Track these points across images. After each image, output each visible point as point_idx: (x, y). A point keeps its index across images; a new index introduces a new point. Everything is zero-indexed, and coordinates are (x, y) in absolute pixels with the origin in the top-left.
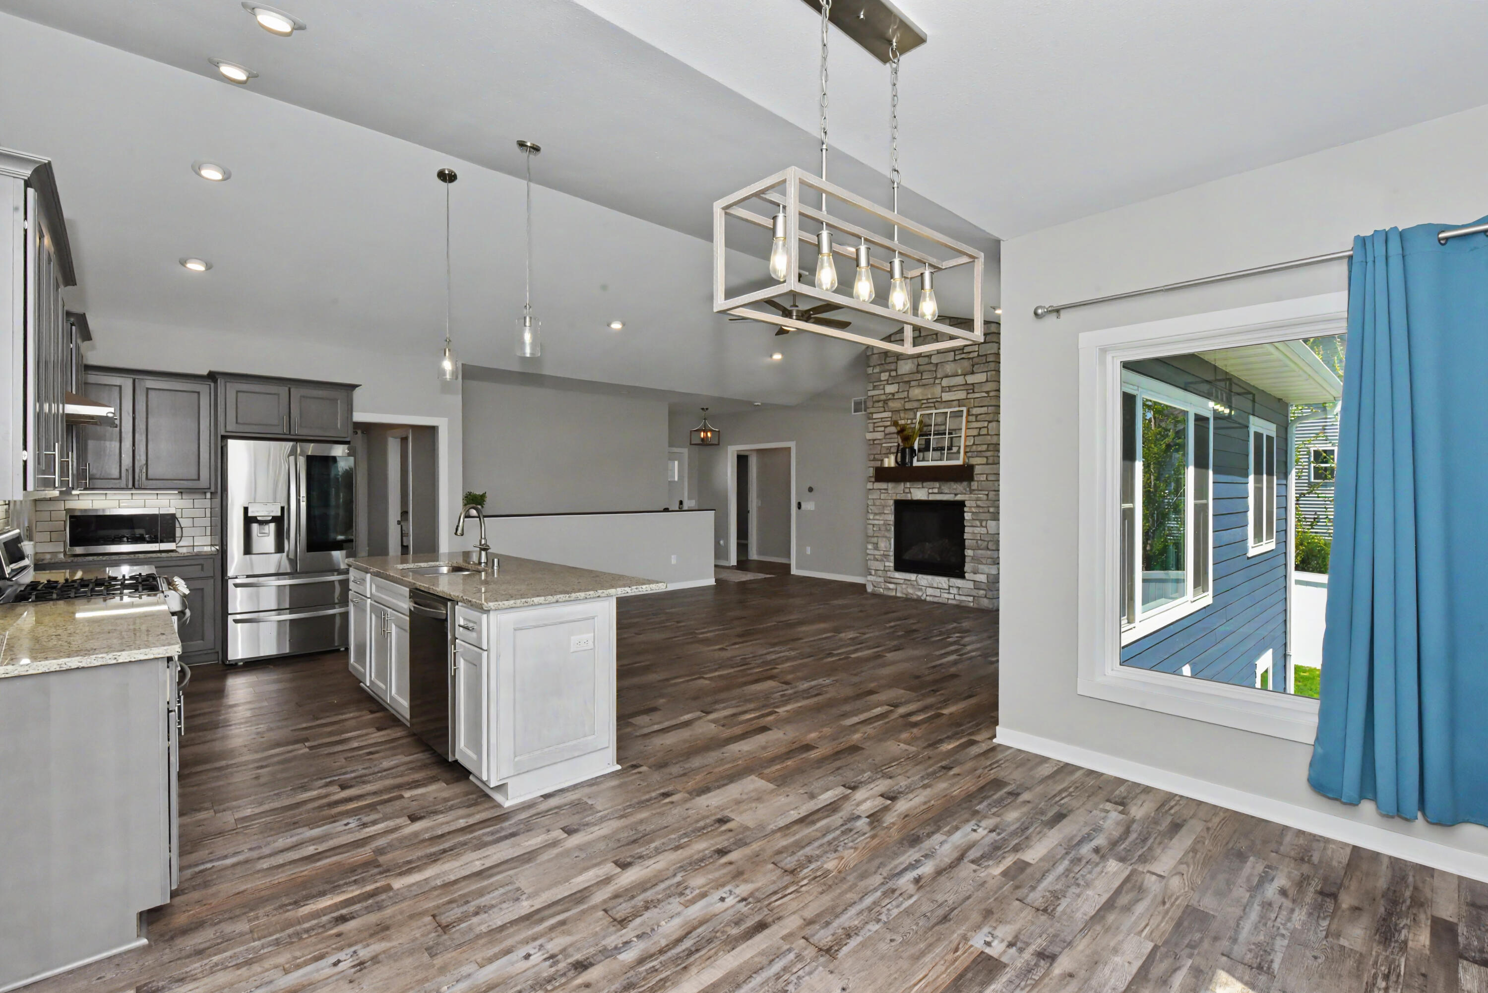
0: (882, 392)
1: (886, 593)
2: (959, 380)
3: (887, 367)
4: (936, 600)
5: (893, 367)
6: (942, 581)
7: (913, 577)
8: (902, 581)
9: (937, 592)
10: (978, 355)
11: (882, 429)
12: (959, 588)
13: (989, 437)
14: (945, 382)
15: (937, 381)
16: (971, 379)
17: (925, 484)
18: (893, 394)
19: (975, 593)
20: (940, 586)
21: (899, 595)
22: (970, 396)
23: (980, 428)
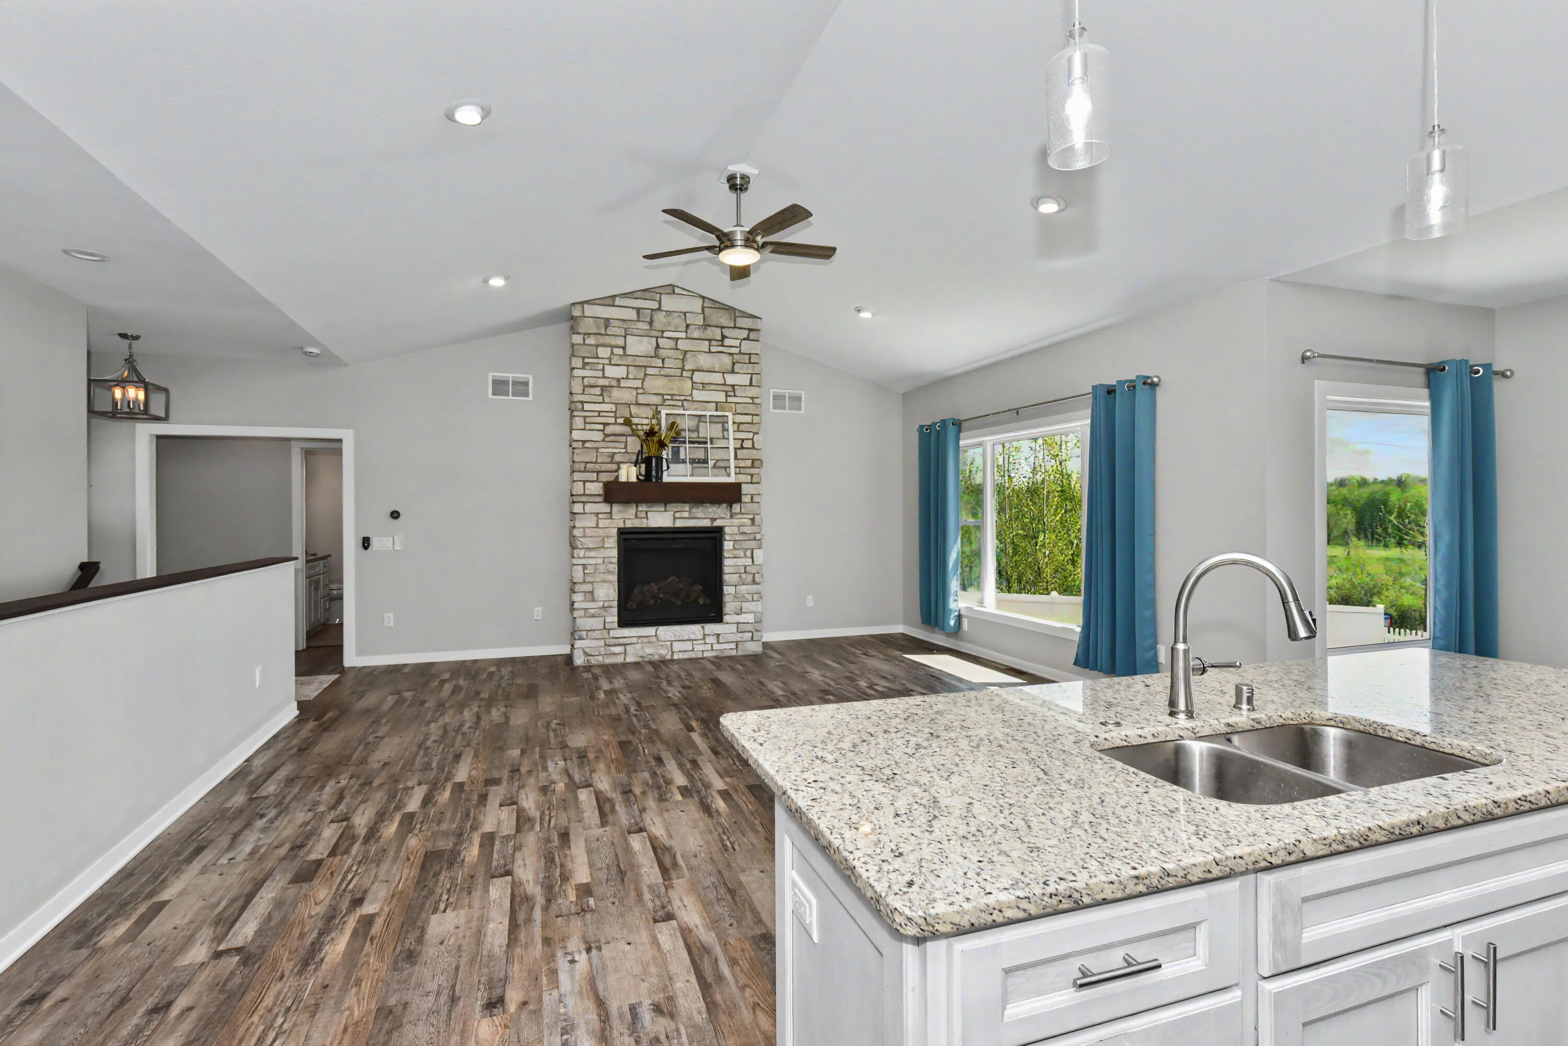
0: (600, 374)
1: (608, 661)
2: (717, 378)
3: (607, 340)
4: (686, 656)
5: (620, 341)
6: (694, 630)
7: (650, 631)
8: (634, 640)
9: (688, 646)
10: (740, 353)
11: (601, 427)
12: (718, 635)
13: (754, 451)
14: (698, 377)
15: (685, 374)
16: (731, 379)
17: (669, 507)
18: (618, 380)
19: (738, 637)
20: (693, 637)
21: (629, 660)
22: (729, 399)
23: (743, 440)
